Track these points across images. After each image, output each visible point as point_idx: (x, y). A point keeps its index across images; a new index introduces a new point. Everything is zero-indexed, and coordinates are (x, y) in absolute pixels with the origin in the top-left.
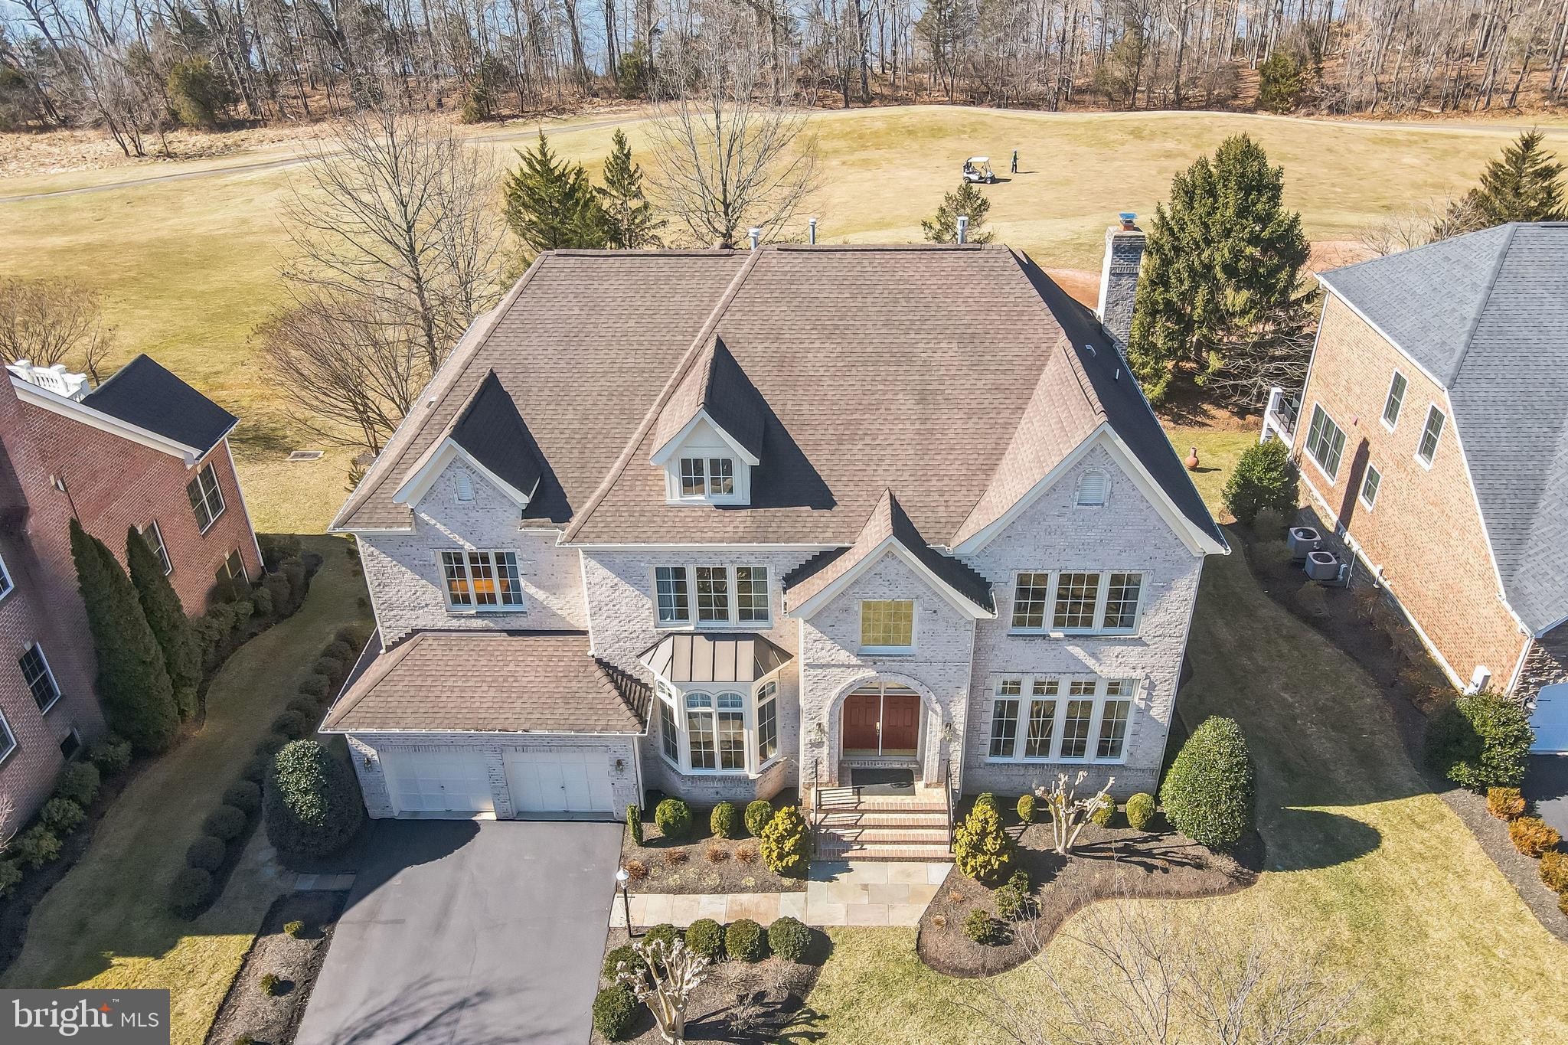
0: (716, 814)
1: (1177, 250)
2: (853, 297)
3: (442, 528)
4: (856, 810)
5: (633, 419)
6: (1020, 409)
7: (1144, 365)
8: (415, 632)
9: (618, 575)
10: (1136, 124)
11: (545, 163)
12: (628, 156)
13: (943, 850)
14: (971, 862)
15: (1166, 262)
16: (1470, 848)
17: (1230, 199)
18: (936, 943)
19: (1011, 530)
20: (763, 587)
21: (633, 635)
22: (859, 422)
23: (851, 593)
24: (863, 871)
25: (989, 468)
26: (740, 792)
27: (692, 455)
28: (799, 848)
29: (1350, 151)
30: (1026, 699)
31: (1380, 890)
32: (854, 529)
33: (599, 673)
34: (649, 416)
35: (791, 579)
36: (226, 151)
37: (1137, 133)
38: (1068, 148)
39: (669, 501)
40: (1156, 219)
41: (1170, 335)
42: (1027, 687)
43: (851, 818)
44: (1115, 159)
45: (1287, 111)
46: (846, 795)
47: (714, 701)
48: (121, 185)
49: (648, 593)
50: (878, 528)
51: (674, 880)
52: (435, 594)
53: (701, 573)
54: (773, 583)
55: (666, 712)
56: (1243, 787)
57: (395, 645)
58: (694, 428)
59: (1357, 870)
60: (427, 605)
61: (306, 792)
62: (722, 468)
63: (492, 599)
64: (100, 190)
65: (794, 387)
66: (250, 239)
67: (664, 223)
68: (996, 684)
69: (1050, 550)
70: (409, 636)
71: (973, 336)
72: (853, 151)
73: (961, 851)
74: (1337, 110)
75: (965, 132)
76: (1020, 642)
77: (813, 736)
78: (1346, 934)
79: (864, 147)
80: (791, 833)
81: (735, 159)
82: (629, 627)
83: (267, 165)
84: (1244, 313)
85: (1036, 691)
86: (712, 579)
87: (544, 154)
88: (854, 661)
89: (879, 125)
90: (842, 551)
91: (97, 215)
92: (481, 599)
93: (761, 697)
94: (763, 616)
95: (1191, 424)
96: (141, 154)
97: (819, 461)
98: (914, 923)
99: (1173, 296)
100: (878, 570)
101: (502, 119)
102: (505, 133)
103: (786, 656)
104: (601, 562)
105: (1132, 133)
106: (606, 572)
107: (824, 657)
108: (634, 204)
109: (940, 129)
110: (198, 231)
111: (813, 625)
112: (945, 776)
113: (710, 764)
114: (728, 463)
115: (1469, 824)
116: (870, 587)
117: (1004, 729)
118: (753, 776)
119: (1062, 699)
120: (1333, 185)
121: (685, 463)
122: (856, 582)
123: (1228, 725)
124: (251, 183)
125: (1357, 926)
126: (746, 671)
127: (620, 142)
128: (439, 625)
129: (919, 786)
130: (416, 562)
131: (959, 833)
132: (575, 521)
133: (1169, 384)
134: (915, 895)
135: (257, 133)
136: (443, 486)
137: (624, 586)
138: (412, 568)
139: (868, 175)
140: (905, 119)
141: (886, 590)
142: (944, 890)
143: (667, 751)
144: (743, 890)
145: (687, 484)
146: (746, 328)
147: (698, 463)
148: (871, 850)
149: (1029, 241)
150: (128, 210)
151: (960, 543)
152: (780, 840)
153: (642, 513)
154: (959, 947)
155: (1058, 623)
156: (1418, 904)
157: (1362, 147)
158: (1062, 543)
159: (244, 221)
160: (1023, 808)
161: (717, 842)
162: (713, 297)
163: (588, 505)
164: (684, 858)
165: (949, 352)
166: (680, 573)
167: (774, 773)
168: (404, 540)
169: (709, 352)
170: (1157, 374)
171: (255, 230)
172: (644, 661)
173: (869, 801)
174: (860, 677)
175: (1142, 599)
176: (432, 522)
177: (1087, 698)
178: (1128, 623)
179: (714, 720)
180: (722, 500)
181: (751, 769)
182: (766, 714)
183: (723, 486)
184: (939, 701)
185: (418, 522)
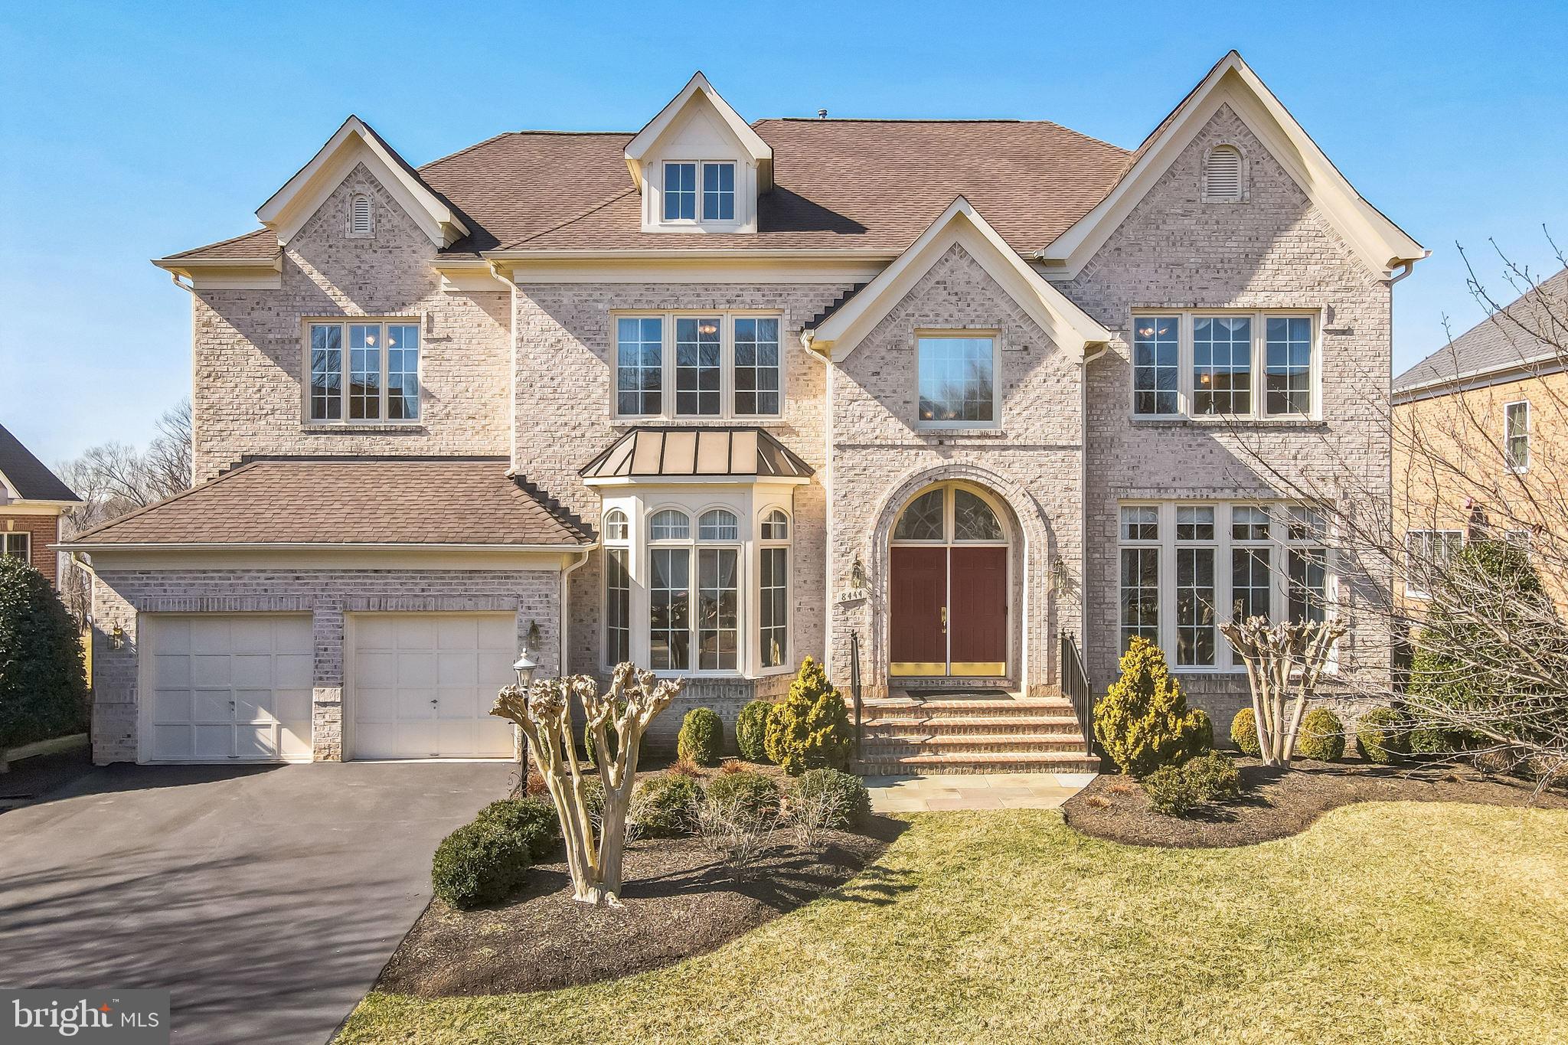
0: (688, 725)
3: (317, 277)
8: (247, 459)
9: (565, 324)
13: (1076, 754)
20: (771, 351)
21: (578, 433)
23: (903, 314)
24: (943, 781)
26: (728, 708)
27: (680, 156)
30: (1168, 546)
33: (523, 502)
35: (811, 326)
39: (645, 228)
42: (1169, 524)
43: (911, 719)
46: (904, 701)
47: (694, 525)
49: (605, 355)
53: (685, 330)
54: (785, 339)
55: (618, 567)
60: (273, 411)
62: (721, 178)
63: (373, 407)
68: (1121, 522)
69: (1178, 271)
76: (1152, 434)
77: (849, 589)
82: (571, 417)
85: (1183, 532)
86: (697, 340)
88: (910, 439)
92: (356, 408)
93: (766, 531)
94: (770, 400)
98: (1056, 807)
100: (942, 273)
104: (541, 303)
106: (548, 320)
107: (862, 430)
111: (849, 373)
113: (681, 662)
114: (729, 166)
116: (932, 304)
118: (750, 677)
119: (1224, 547)
121: (671, 170)
122: (910, 297)
126: (745, 463)
128: (287, 447)
129: (1018, 696)
130: (271, 336)
134: (1042, 793)
136: (332, 211)
137: (572, 343)
138: (263, 345)
141: (953, 309)
142: (1092, 788)
145: (669, 209)
147: (689, 169)
148: (950, 756)
153: (607, 237)
158: (1193, 259)
168: (262, 298)
172: (588, 480)
173: (939, 703)
174: (918, 467)
175: (1317, 356)
176: (307, 268)
177: (1260, 544)
178: (1302, 403)
179: (693, 559)
180: (719, 225)
181: (747, 667)
182: (772, 564)
183: (720, 207)
184: (1041, 514)
185: (289, 270)
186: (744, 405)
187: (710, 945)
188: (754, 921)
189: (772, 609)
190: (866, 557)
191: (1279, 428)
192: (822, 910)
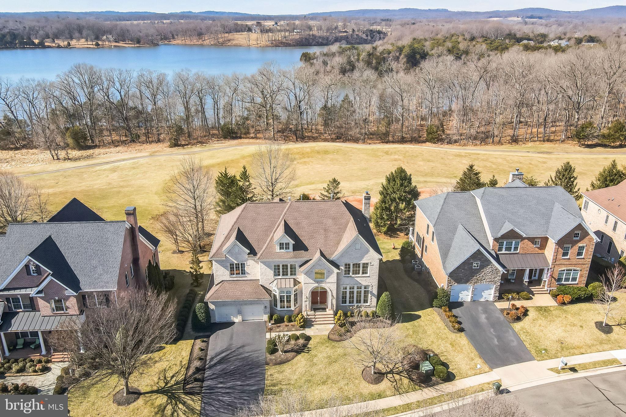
0: (286, 317)
1: (387, 194)
2: (311, 211)
3: (230, 258)
4: (314, 315)
5: (268, 236)
6: (344, 232)
7: (382, 223)
8: (222, 281)
9: (267, 266)
10: (387, 150)
11: (226, 174)
12: (246, 171)
13: (333, 322)
14: (338, 322)
15: (385, 197)
16: (438, 318)
17: (398, 182)
18: (331, 336)
19: (343, 255)
20: (295, 268)
21: (269, 279)
22: (313, 235)
23: (312, 268)
24: (316, 327)
25: (338, 243)
26: (290, 313)
27: (282, 242)
28: (304, 321)
29: (448, 159)
30: (348, 290)
31: (419, 326)
32: (313, 255)
33: (262, 288)
34: (271, 235)
35: (300, 266)
36: (88, 157)
37: (387, 153)
38: (366, 157)
39: (277, 251)
40: (382, 186)
41: (387, 215)
42: (348, 288)
43: (313, 317)
44: (380, 161)
45: (434, 143)
46: (313, 312)
47: (285, 293)
48: (58, 171)
49: (272, 270)
50: (318, 254)
51: (278, 330)
52: (228, 273)
53: (283, 266)
54: (297, 267)
55: (275, 296)
56: (391, 305)
57: (218, 284)
58: (283, 237)
59: (415, 323)
60: (225, 275)
61: (202, 313)
62: (287, 244)
63: (239, 274)
64: (52, 173)
65: (300, 229)
66: (115, 189)
67: (255, 188)
68: (342, 288)
69: (351, 259)
70: (221, 282)
71: (335, 218)
72: (300, 159)
73: (336, 320)
74: (449, 143)
75: (335, 152)
76: (346, 278)
77: (305, 300)
78: (411, 333)
79: (304, 157)
80: (302, 318)
81: (274, 172)
83: (107, 163)
84: (404, 209)
85: (350, 289)
86: (285, 267)
87: (226, 172)
88: (314, 282)
89: (308, 150)
90: (311, 260)
91: (56, 181)
92: (237, 274)
93: (295, 292)
94: (295, 274)
95: (394, 237)
96: (58, 159)
97: (306, 243)
98: (328, 334)
99: (387, 205)
100: (318, 263)
101: (183, 146)
102: (185, 152)
103: (299, 283)
104: (263, 264)
105: (385, 153)
106: (264, 266)
107: (308, 282)
108: (248, 183)
109: (327, 151)
110: (95, 187)
111: (305, 275)
112: (332, 308)
113: (284, 307)
114: (288, 243)
115: (439, 314)
116: (316, 266)
117: (344, 298)
118: (293, 309)
119: (355, 290)
120: (442, 170)
121: (280, 244)
123: (387, 293)
124: (105, 170)
125: (414, 332)
126: (292, 285)
127: (244, 168)
128: (228, 279)
129: (327, 310)
130: (224, 266)
131: (335, 317)
132: (258, 255)
133: (388, 228)
134: (327, 330)
135: (97, 151)
136: (232, 249)
137: (268, 269)
139: (306, 167)
140: (316, 148)
141: (319, 267)
142: (333, 329)
143: (274, 306)
144: (292, 331)
145: (280, 249)
146: (290, 217)
147: (283, 244)
148: (318, 323)
149: (354, 188)
150: (65, 180)
151: (333, 257)
152: (300, 320)
153: (272, 254)
154: (336, 337)
155: (353, 274)
156: (426, 328)
157: (452, 157)
158: (353, 257)
159: (110, 184)
160: (349, 314)
161: (286, 323)
162: (282, 212)
163: (261, 253)
164: (280, 326)
165: (330, 222)
166: (279, 266)
167: (297, 309)
168: (223, 261)
169: (283, 222)
170: (385, 225)
171: (115, 186)
172: (271, 285)
173: (317, 313)
174: (315, 286)
175: (369, 268)
176: (229, 257)
177: (360, 290)
178: (366, 273)
179: (285, 297)
180: (287, 250)
181: (293, 308)
182: (296, 295)
183: (287, 248)
184: (331, 290)
185: (226, 257)
186: (291, 274)
187: (293, 358)
188: (296, 356)
189: (296, 300)
190: (308, 296)
191: (363, 277)
192: (303, 354)
